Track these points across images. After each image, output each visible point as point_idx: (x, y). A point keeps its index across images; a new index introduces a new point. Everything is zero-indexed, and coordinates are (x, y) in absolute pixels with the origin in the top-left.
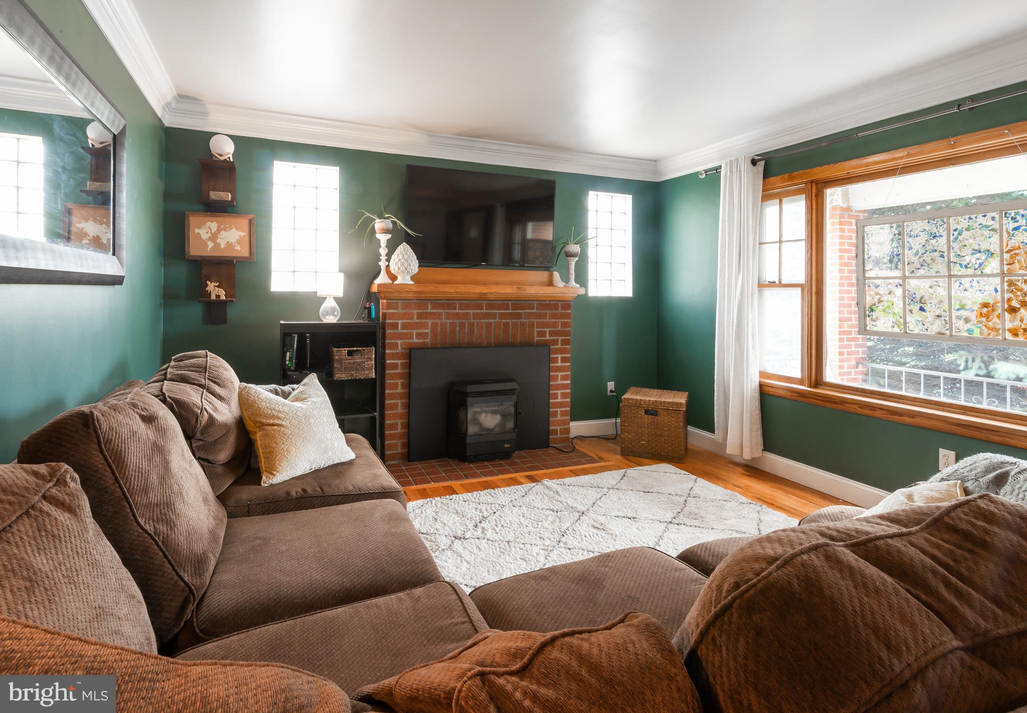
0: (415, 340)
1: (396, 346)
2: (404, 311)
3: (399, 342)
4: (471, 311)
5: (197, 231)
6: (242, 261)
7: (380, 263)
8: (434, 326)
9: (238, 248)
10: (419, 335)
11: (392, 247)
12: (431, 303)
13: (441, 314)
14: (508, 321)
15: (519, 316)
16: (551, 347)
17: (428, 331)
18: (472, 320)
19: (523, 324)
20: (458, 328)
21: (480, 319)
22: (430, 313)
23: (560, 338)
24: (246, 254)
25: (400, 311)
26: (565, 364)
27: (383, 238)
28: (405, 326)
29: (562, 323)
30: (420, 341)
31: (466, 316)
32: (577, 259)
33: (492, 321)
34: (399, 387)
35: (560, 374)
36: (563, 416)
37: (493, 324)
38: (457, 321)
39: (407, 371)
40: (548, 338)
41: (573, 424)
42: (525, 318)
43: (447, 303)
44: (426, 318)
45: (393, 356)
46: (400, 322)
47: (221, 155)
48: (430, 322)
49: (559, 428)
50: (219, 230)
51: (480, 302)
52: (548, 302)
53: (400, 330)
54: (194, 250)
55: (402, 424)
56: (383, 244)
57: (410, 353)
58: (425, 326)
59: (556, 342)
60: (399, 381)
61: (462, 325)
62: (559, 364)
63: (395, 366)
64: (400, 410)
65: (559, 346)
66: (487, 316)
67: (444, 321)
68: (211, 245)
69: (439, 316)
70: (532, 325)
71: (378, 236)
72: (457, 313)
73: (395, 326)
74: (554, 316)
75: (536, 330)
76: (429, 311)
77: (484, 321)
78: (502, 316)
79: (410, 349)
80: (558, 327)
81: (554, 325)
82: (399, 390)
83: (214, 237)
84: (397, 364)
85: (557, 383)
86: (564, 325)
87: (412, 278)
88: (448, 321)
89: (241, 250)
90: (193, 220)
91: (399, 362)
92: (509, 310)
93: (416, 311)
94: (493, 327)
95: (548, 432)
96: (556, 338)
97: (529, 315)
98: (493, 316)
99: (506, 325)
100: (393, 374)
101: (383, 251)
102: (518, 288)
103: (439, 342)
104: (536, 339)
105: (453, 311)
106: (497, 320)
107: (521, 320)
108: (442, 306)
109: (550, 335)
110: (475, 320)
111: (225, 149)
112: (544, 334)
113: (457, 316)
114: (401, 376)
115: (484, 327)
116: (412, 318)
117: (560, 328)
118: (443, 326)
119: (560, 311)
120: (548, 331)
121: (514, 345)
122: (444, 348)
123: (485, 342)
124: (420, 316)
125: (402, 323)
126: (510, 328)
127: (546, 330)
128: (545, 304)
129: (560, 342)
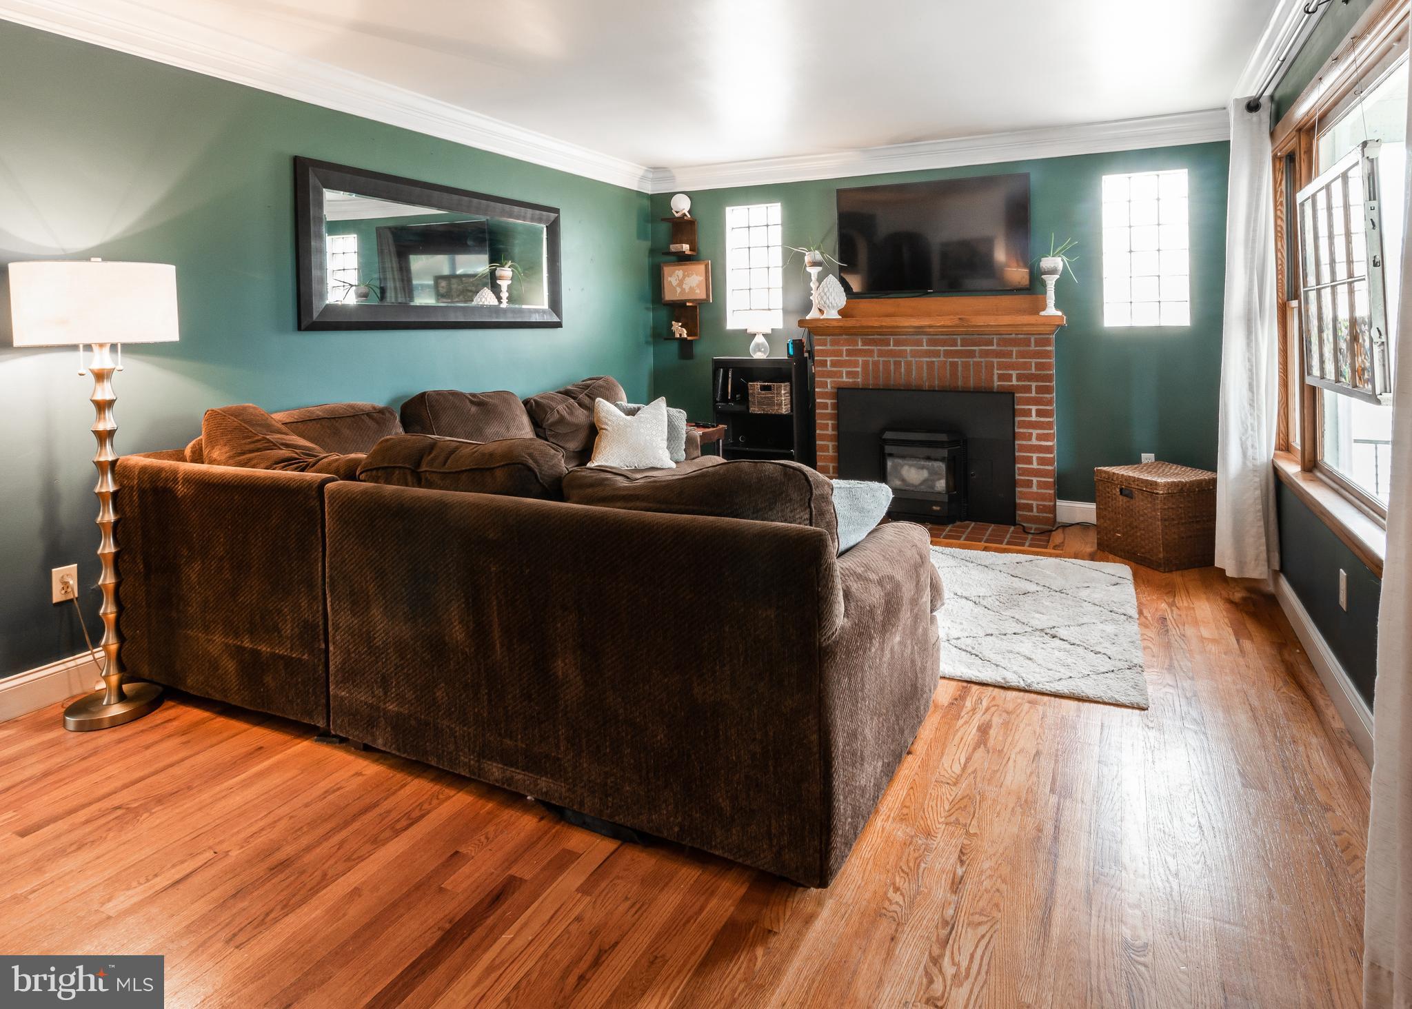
0: (845, 379)
1: (824, 387)
2: (833, 348)
3: (829, 380)
4: (908, 348)
5: (669, 279)
6: (701, 303)
7: (811, 298)
8: (865, 364)
9: (698, 291)
10: (848, 373)
11: (820, 279)
12: (862, 339)
13: (872, 351)
14: (956, 360)
15: (971, 354)
16: (1017, 395)
17: (859, 369)
18: (910, 359)
19: (978, 364)
20: (892, 367)
21: (920, 357)
22: (860, 350)
23: (1034, 385)
24: (704, 297)
25: (829, 347)
26: (1042, 419)
27: (814, 271)
28: (834, 364)
29: (1037, 364)
30: (851, 380)
31: (903, 353)
32: (1058, 276)
33: (934, 359)
34: (830, 429)
35: (1035, 432)
36: (1041, 488)
37: (936, 363)
38: (892, 360)
39: (837, 411)
40: (1014, 382)
41: (1061, 504)
42: (980, 357)
43: (880, 337)
44: (856, 355)
45: (824, 395)
46: (829, 359)
47: (677, 212)
48: (860, 359)
49: (1035, 503)
50: (684, 277)
51: (919, 337)
52: (1013, 336)
53: (829, 368)
54: (668, 296)
55: (834, 467)
56: (814, 278)
57: (843, 394)
58: (856, 364)
59: (1028, 389)
60: (830, 422)
61: (898, 364)
62: (1034, 418)
63: (825, 406)
64: (831, 453)
65: (1034, 394)
66: (928, 353)
67: (876, 359)
68: (679, 290)
69: (870, 353)
70: (990, 367)
71: (809, 269)
72: (891, 350)
73: (824, 363)
74: (1021, 355)
75: (996, 372)
76: (860, 347)
77: (925, 359)
78: (947, 354)
79: (838, 389)
80: (1030, 369)
81: (1026, 366)
82: (830, 432)
83: (681, 283)
84: (827, 404)
85: (1030, 443)
86: (1040, 366)
87: (840, 312)
88: (881, 359)
89: (700, 294)
90: (667, 270)
91: (829, 402)
92: (957, 346)
93: (845, 348)
94: (936, 367)
95: (1014, 506)
96: (1027, 383)
97: (986, 353)
98: (937, 354)
99: (954, 365)
100: (824, 413)
101: (814, 284)
102: (960, 319)
103: (871, 382)
104: (996, 383)
105: (886, 348)
106: (942, 358)
107: (975, 360)
108: (874, 342)
109: (1018, 380)
110: (913, 359)
111: (681, 205)
112: (1009, 378)
113: (892, 353)
114: (831, 417)
115: (925, 366)
116: (841, 356)
117: (1033, 371)
118: (876, 364)
119: (1033, 348)
120: (1014, 373)
121: (966, 391)
122: (876, 390)
123: (926, 386)
124: (849, 353)
125: (831, 361)
126: (960, 369)
127: (1010, 372)
128: (1010, 339)
129: (1034, 388)
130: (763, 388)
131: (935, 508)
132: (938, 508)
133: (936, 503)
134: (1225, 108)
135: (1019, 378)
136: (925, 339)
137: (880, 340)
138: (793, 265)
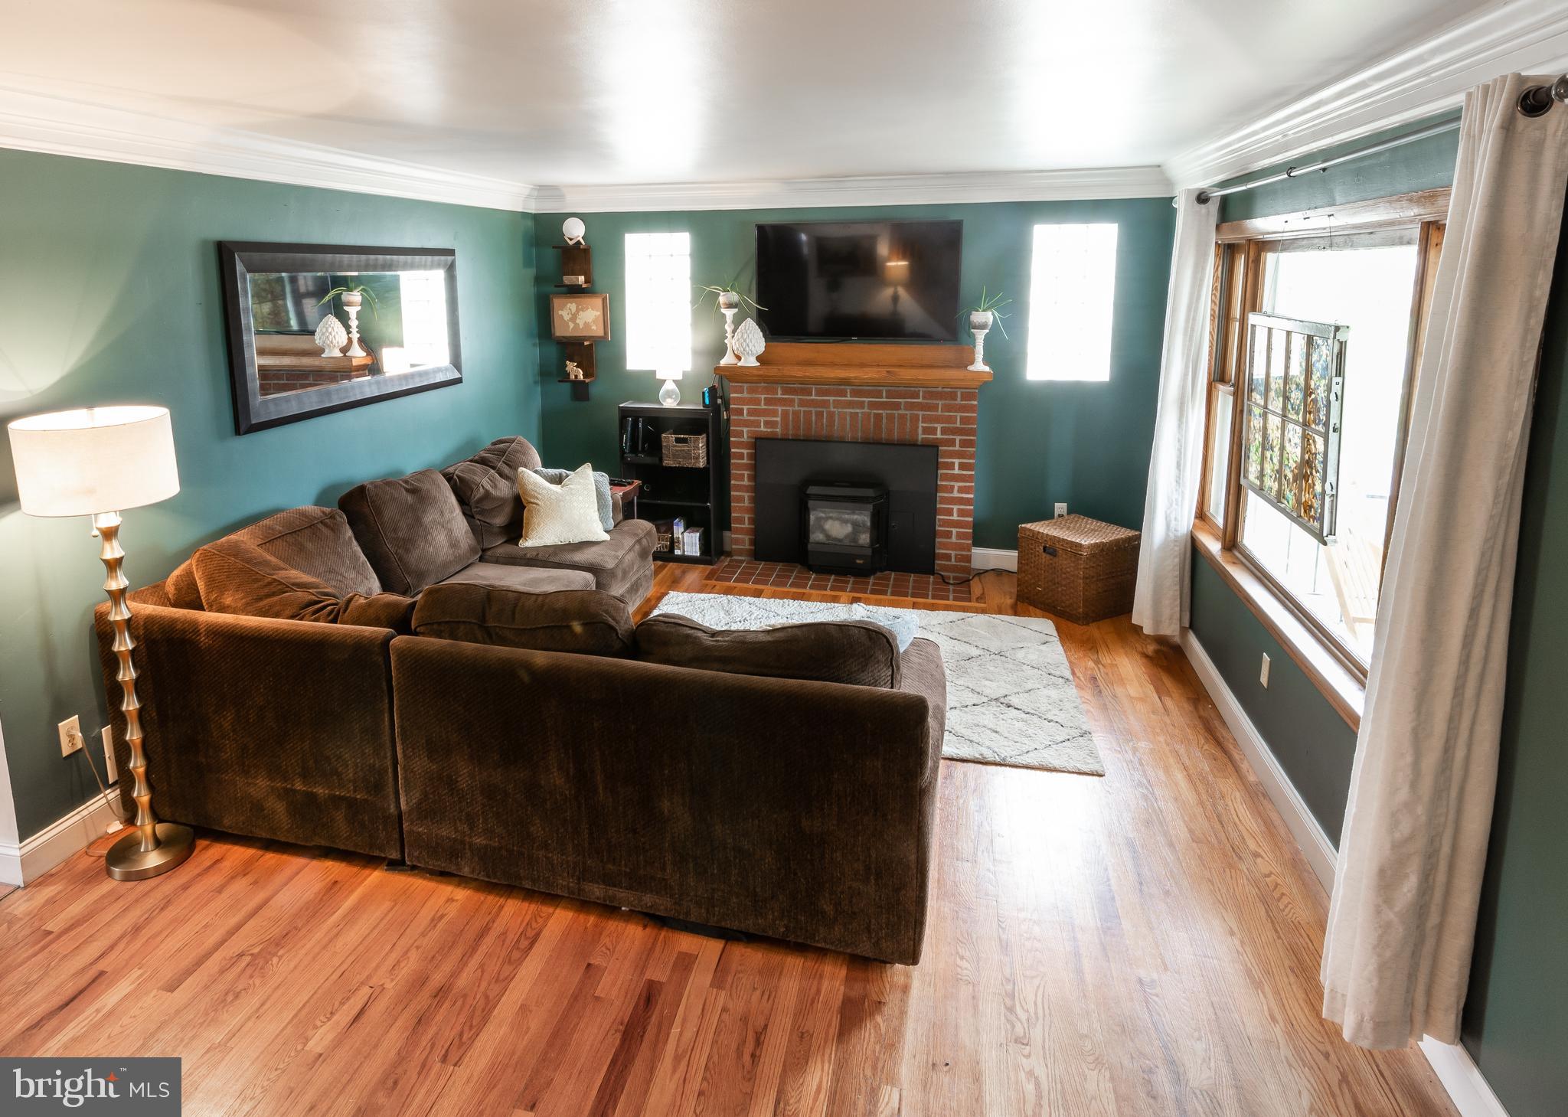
0: (762, 428)
1: (741, 437)
2: (750, 396)
3: (745, 430)
4: (831, 399)
5: (560, 312)
6: (595, 340)
7: (726, 341)
8: (785, 414)
9: (594, 327)
10: (767, 423)
11: (738, 322)
12: (782, 387)
13: (793, 400)
14: (880, 412)
15: (897, 406)
16: (940, 448)
17: (779, 419)
18: (832, 410)
19: (902, 417)
20: (814, 418)
21: (843, 408)
22: (780, 399)
23: (958, 438)
24: (601, 333)
25: (745, 395)
26: (965, 472)
27: (729, 313)
28: (751, 413)
29: (962, 418)
30: (769, 430)
31: (825, 404)
32: (988, 331)
33: (858, 411)
34: (746, 479)
35: (957, 485)
36: (961, 539)
37: (860, 415)
38: (813, 410)
39: (753, 462)
40: (939, 436)
41: (977, 552)
42: (906, 409)
43: (802, 387)
44: (775, 405)
45: (739, 445)
46: (745, 408)
47: (571, 239)
48: (780, 409)
49: (953, 553)
50: (578, 311)
51: (843, 387)
52: (940, 389)
53: (745, 417)
54: (559, 331)
55: (749, 518)
56: (729, 320)
57: (760, 444)
58: (774, 413)
59: (952, 443)
60: (746, 473)
61: (820, 415)
62: (956, 471)
63: (741, 456)
64: (746, 503)
65: (957, 448)
66: (850, 404)
67: (797, 408)
68: (571, 325)
69: (791, 402)
70: (915, 419)
71: (723, 311)
72: (813, 400)
73: (740, 412)
74: (948, 408)
75: (921, 425)
76: (779, 396)
77: (848, 410)
78: (872, 405)
79: (756, 439)
80: (955, 423)
81: (951, 420)
82: (746, 482)
83: (574, 318)
84: (743, 453)
85: (951, 495)
86: (966, 420)
87: (758, 359)
88: (802, 409)
89: (597, 330)
90: (557, 302)
91: (745, 451)
92: (882, 398)
93: (763, 397)
94: (860, 418)
95: (933, 556)
96: (952, 437)
97: (911, 406)
98: (861, 405)
99: (878, 417)
100: (738, 463)
101: (729, 328)
102: (888, 372)
103: (791, 432)
104: (921, 436)
105: (808, 398)
106: (866, 410)
107: (900, 412)
108: (794, 392)
109: (943, 433)
110: (835, 410)
111: (575, 231)
112: (933, 431)
113: (813, 403)
114: (747, 467)
115: (848, 418)
116: (760, 404)
117: (958, 425)
118: (796, 414)
119: (959, 401)
120: (939, 426)
121: (890, 444)
122: (796, 440)
123: (849, 437)
124: (768, 401)
125: (748, 409)
126: (884, 420)
127: (936, 425)
128: (938, 393)
129: (957, 442)
130: (678, 440)
131: (858, 561)
132: (861, 562)
133: (860, 557)
134: (1159, 166)
135: (944, 431)
136: (848, 389)
137: (802, 389)
138: (704, 302)
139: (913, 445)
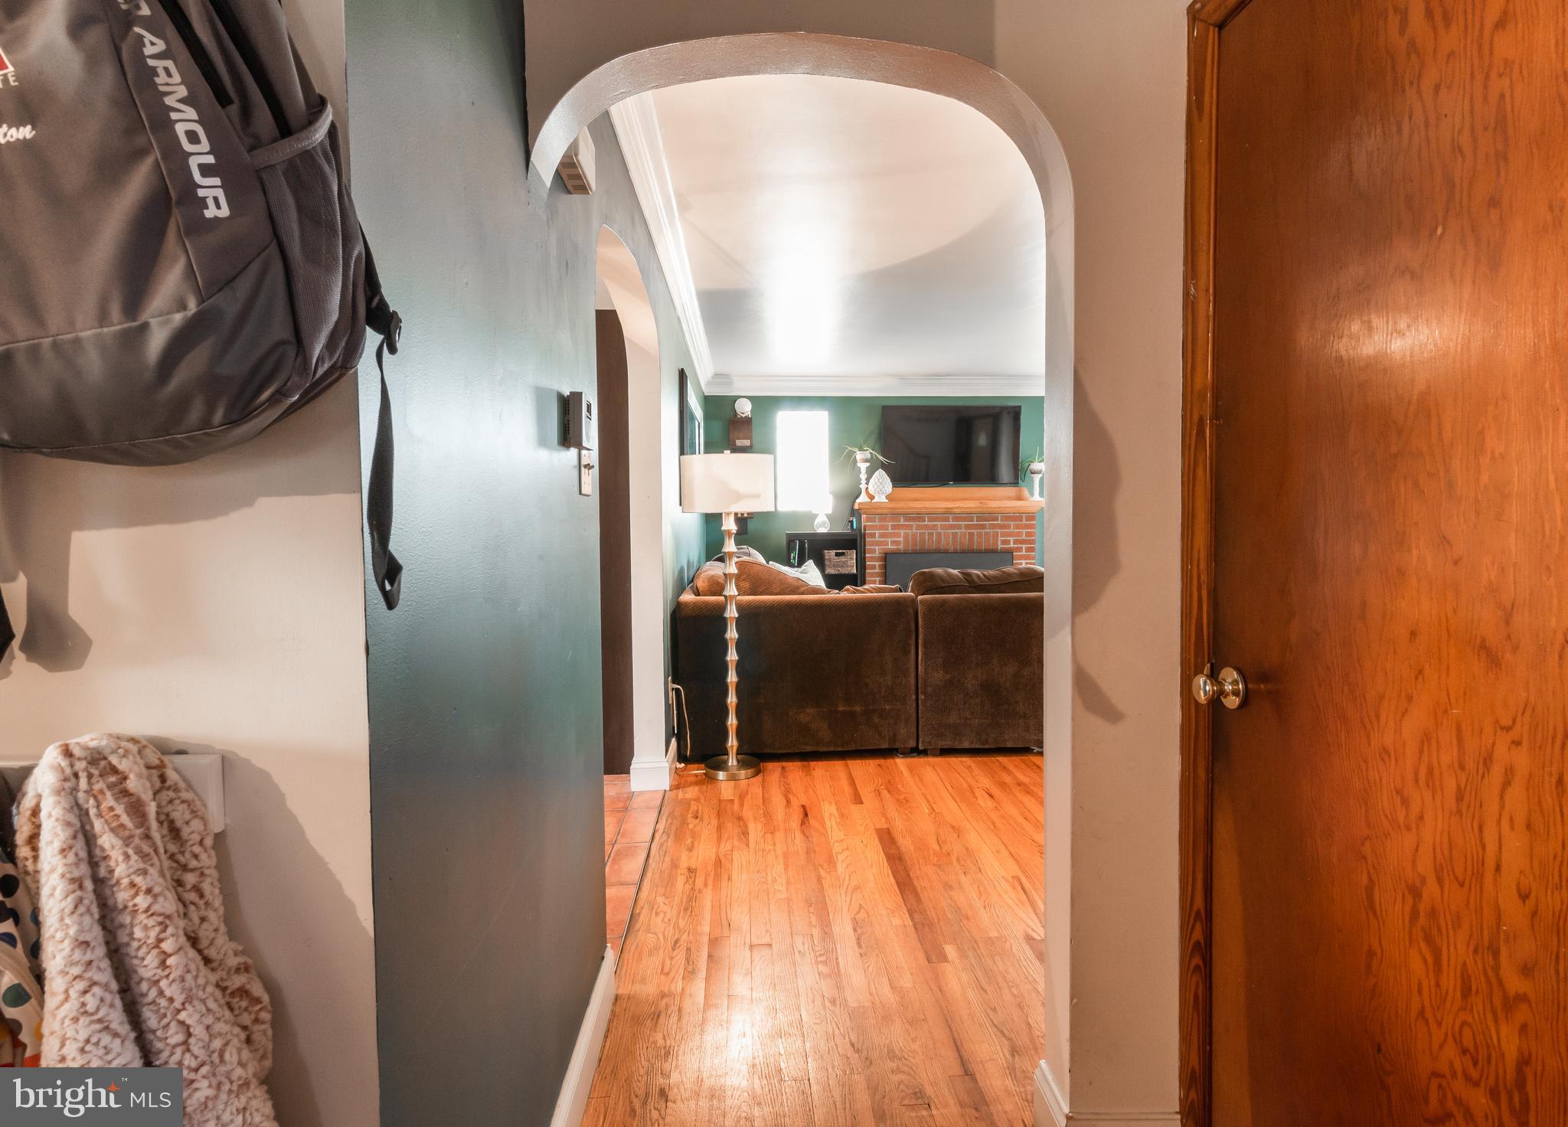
0: (890, 547)
1: (874, 552)
2: (881, 523)
3: (877, 548)
4: (939, 523)
7: (861, 486)
8: (906, 536)
10: (893, 542)
11: (870, 473)
12: (903, 517)
13: (912, 526)
14: (973, 531)
15: (983, 527)
16: (1015, 554)
17: (901, 539)
18: (940, 531)
19: (987, 534)
20: (927, 537)
21: (947, 529)
22: (903, 525)
23: (1024, 546)
25: (878, 523)
27: (863, 466)
28: (881, 536)
29: (1026, 533)
30: (895, 547)
31: (934, 527)
33: (957, 531)
37: (959, 534)
38: (927, 532)
39: (883, 571)
40: (1012, 545)
42: (989, 529)
43: (918, 516)
44: (899, 529)
45: (872, 560)
46: (877, 532)
47: (743, 413)
48: (902, 532)
51: (946, 515)
52: (1011, 514)
53: (877, 539)
56: (863, 470)
57: (886, 557)
58: (898, 535)
59: (1020, 549)
61: (931, 535)
63: (874, 567)
65: (1024, 553)
66: (952, 527)
67: (914, 531)
69: (910, 527)
70: (996, 535)
71: (859, 464)
72: (926, 525)
73: (873, 535)
74: (1017, 526)
75: (1000, 538)
76: (902, 523)
77: (951, 531)
78: (967, 527)
79: (886, 554)
80: (1022, 536)
81: (1019, 534)
84: (875, 565)
86: (1028, 534)
87: (887, 497)
88: (919, 531)
91: (877, 564)
92: (974, 521)
93: (890, 524)
94: (959, 536)
96: (1020, 546)
97: (994, 526)
98: (959, 527)
99: (971, 534)
100: (872, 574)
101: (863, 476)
103: (910, 548)
104: (1000, 546)
105: (923, 523)
106: (963, 530)
107: (986, 530)
108: (912, 519)
109: (1014, 543)
110: (942, 531)
111: (744, 408)
112: (1008, 542)
113: (927, 527)
114: (878, 575)
115: (951, 536)
116: (887, 529)
117: (1024, 537)
118: (914, 535)
119: (1024, 522)
120: (1012, 539)
121: (979, 552)
122: (914, 553)
123: (951, 549)
124: (894, 527)
125: (879, 533)
126: (975, 537)
127: (1010, 538)
128: (1010, 516)
129: (1024, 550)
130: (837, 555)
135: (1015, 543)
136: (951, 516)
137: (918, 517)
138: (841, 456)
139: (995, 551)
